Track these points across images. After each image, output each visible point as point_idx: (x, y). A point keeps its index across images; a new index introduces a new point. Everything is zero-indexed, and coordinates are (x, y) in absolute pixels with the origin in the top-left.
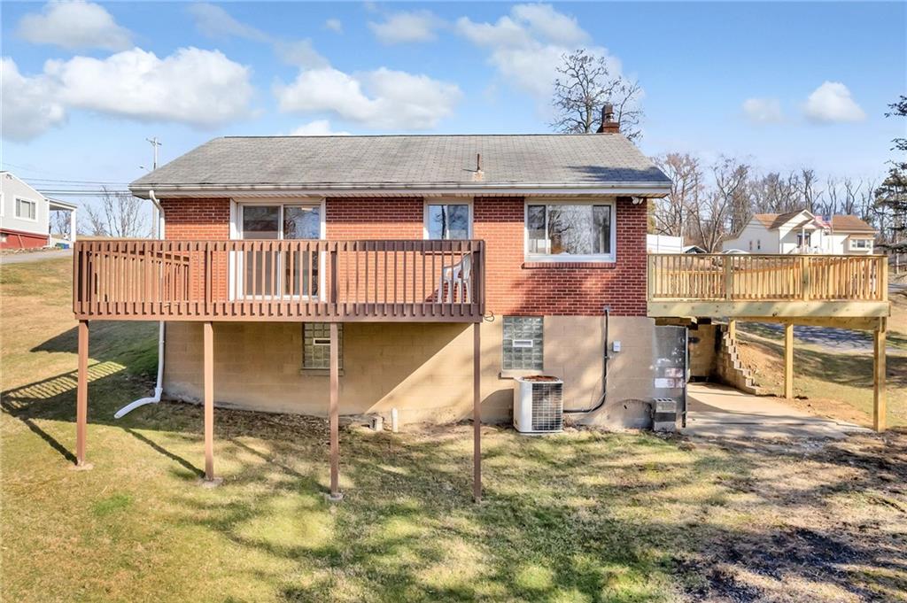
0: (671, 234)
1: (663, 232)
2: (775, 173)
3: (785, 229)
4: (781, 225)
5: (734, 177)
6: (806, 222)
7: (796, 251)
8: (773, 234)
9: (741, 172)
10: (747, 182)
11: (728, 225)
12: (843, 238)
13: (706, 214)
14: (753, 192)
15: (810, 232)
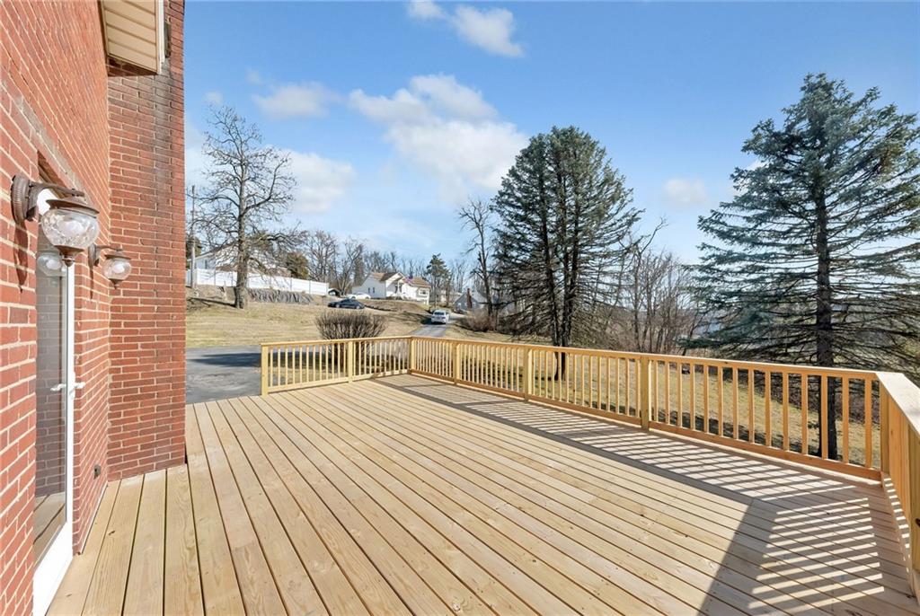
0: (319, 280)
1: (313, 279)
2: (377, 251)
3: (388, 282)
4: (387, 279)
5: (356, 251)
6: (399, 279)
7: (395, 295)
8: (381, 285)
9: (360, 248)
10: (363, 254)
11: (352, 277)
12: (416, 289)
13: (340, 271)
14: (366, 261)
15: (401, 284)
